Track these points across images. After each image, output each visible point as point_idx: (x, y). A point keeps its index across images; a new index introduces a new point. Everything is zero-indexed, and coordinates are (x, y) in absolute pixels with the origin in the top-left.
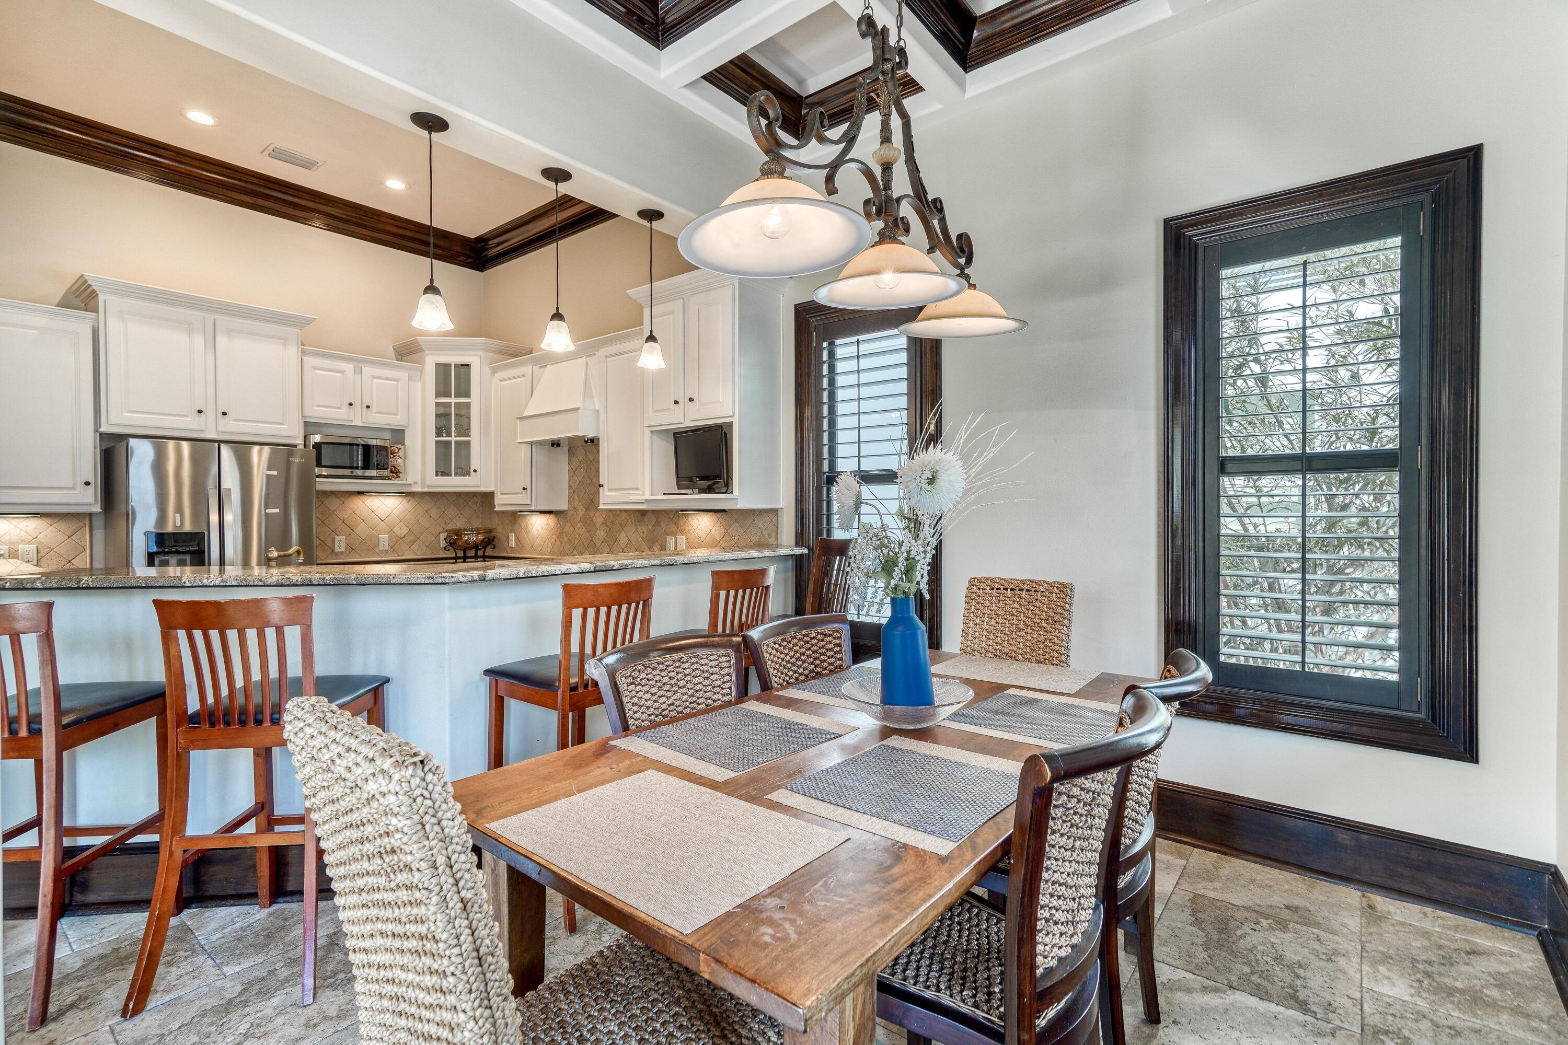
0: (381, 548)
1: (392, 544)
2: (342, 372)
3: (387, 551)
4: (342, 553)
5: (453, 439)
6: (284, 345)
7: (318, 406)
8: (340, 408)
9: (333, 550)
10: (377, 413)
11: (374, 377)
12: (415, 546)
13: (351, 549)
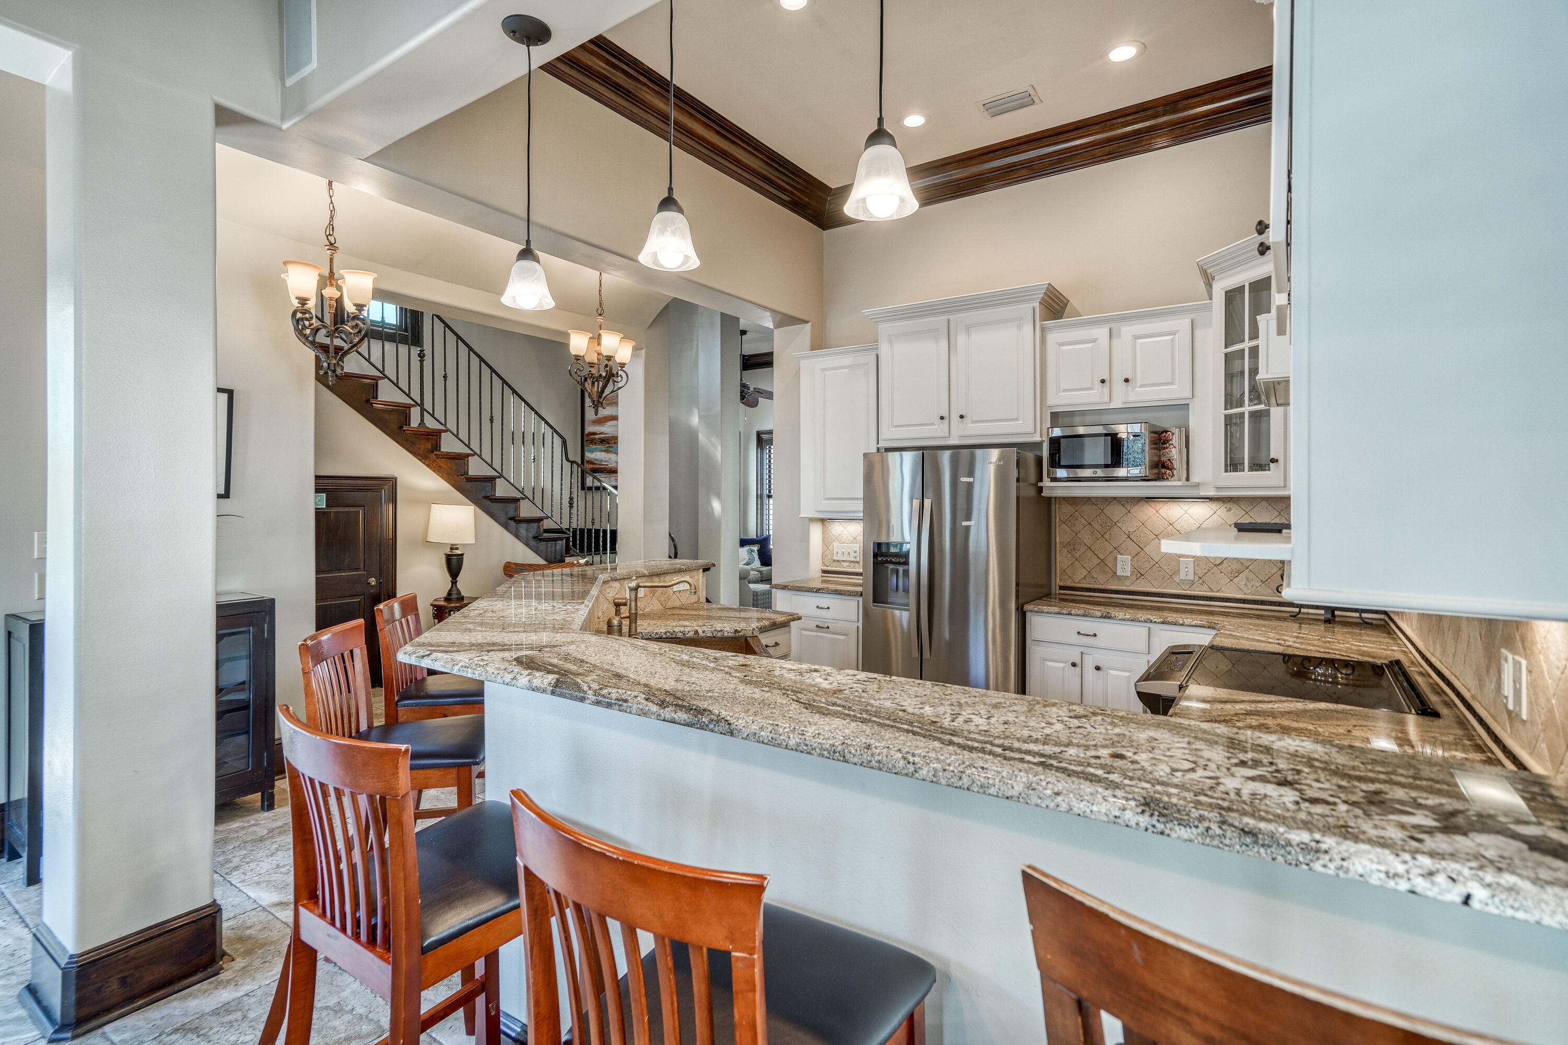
0: (1182, 576)
1: (1200, 573)
2: (1094, 341)
3: (1192, 583)
4: (1127, 577)
5: (1247, 409)
6: (1019, 327)
7: (1064, 391)
8: (1091, 389)
9: (1115, 573)
10: (1141, 386)
11: (1137, 337)
12: (1241, 580)
13: (1139, 574)
